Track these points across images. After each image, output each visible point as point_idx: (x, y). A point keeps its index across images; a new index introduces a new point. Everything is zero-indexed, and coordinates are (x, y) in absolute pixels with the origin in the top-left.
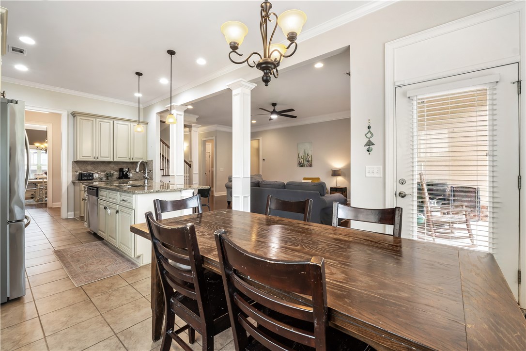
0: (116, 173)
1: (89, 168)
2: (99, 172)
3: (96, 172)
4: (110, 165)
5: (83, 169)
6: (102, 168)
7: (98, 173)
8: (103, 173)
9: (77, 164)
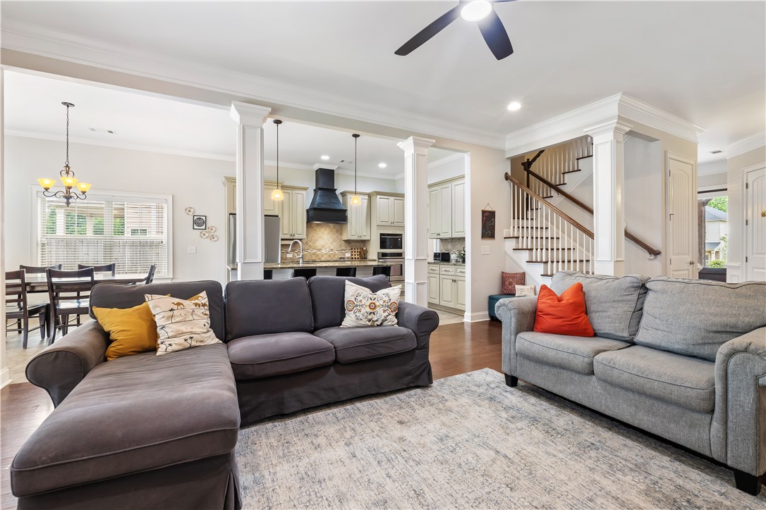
1: (450, 246)
2: (456, 252)
6: (458, 246)
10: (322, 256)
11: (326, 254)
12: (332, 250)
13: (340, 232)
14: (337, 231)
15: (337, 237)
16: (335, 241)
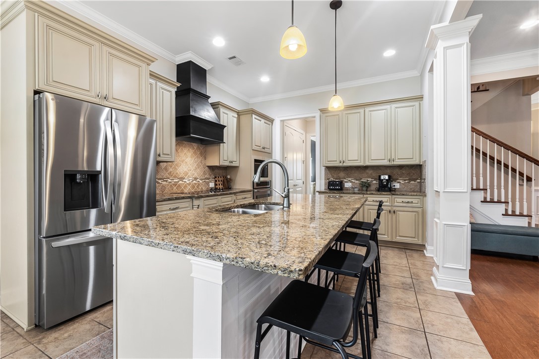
0: (374, 182)
1: (342, 174)
2: (353, 181)
3: (349, 180)
4: (367, 171)
5: (335, 176)
6: (356, 175)
7: (351, 182)
8: (357, 182)
9: (329, 170)
10: (185, 187)
11: (189, 184)
12: (196, 179)
13: (204, 155)
14: (201, 154)
15: (201, 162)
16: (198, 166)
